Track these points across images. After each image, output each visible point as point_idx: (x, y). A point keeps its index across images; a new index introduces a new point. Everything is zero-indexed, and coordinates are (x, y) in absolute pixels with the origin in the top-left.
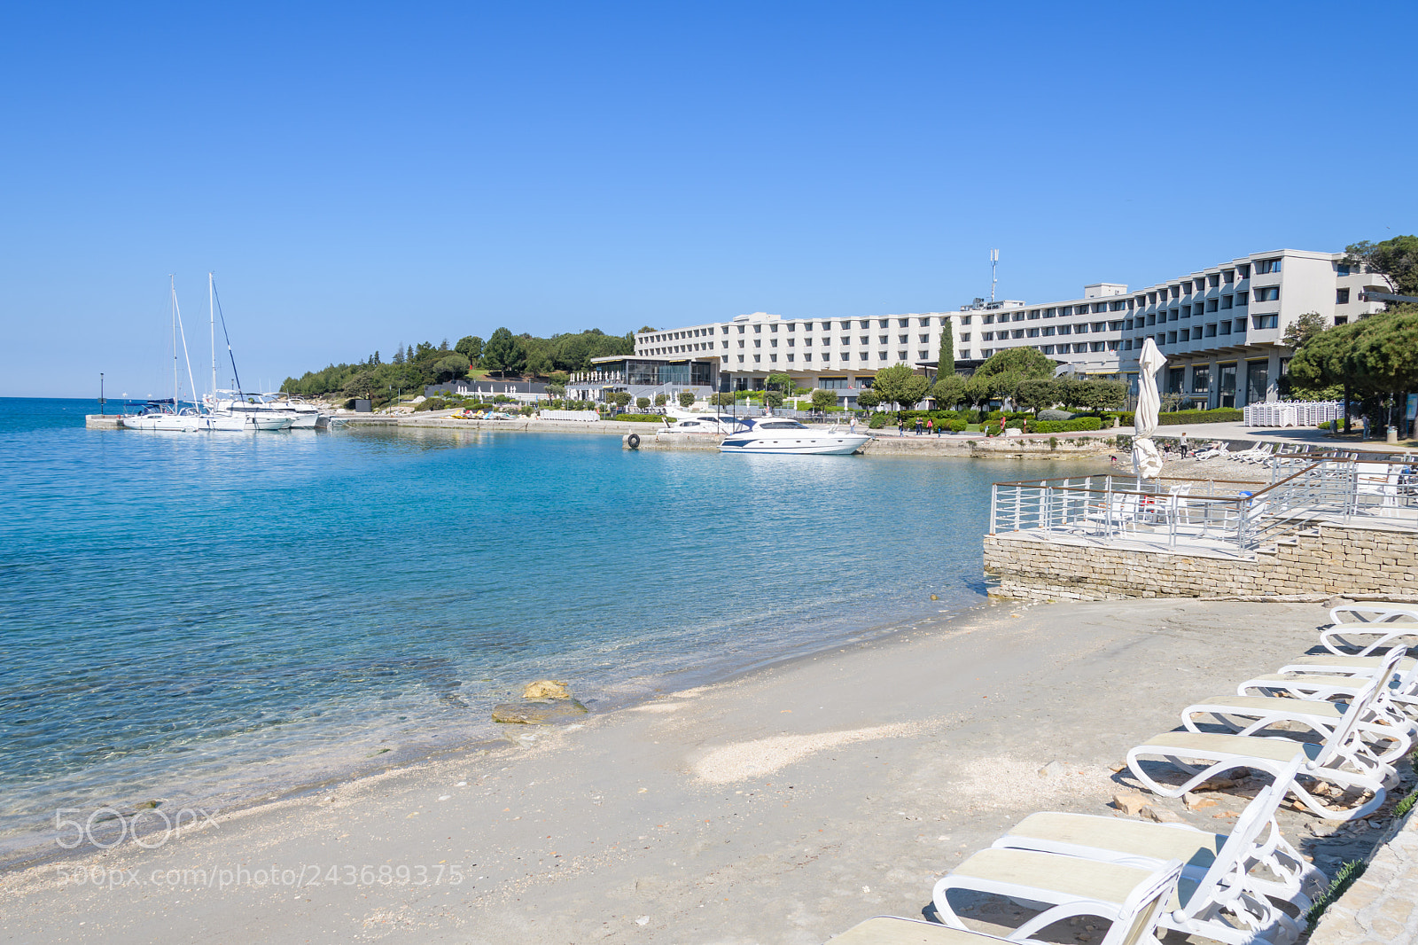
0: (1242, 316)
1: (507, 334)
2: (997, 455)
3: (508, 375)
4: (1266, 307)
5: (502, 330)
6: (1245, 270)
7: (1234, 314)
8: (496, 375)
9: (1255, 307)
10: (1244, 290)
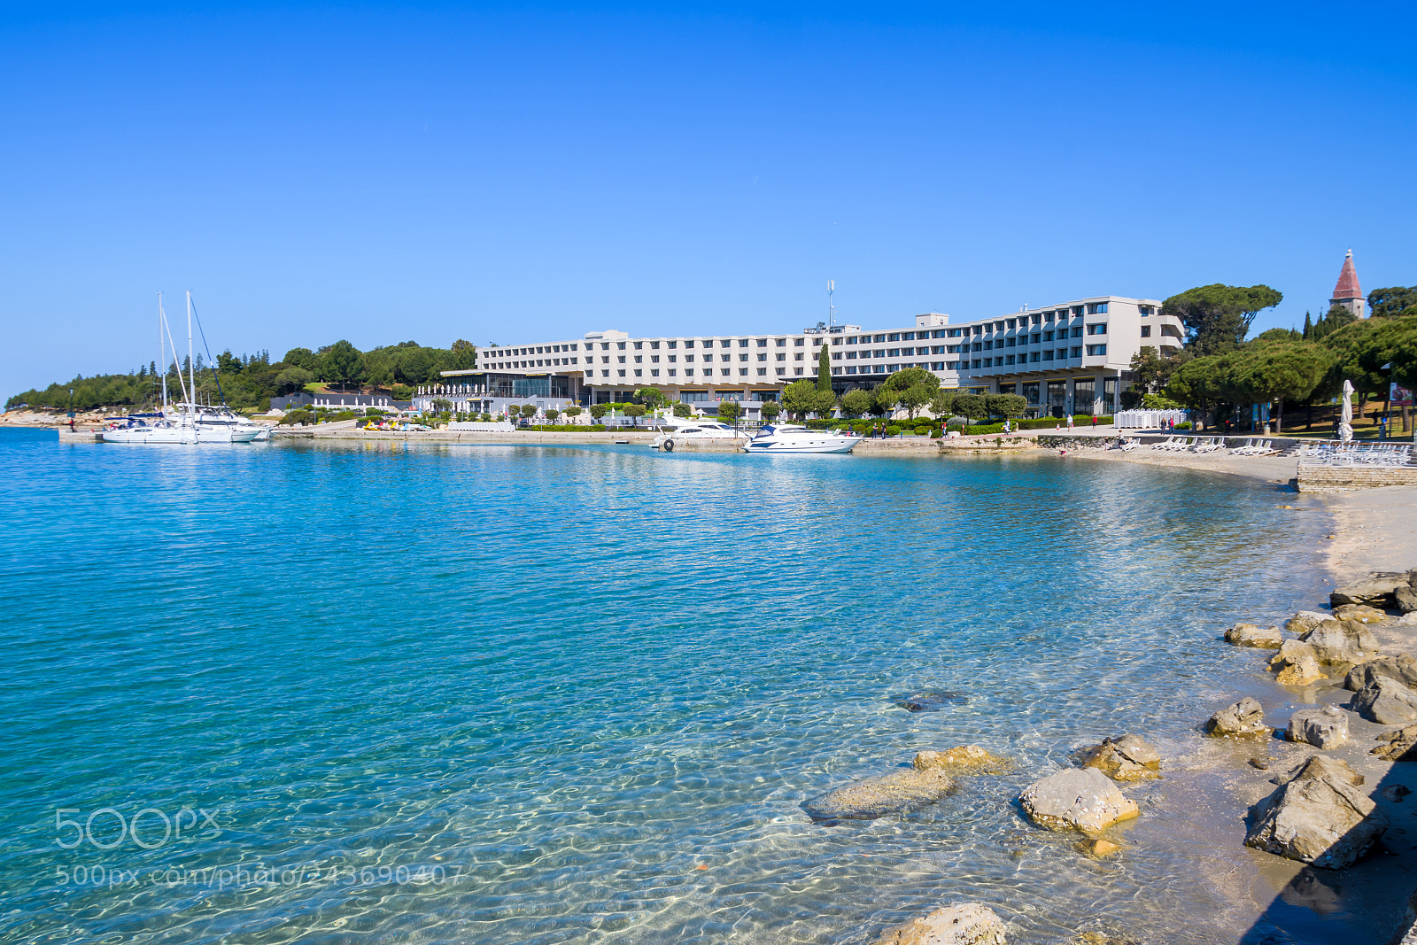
0: (1076, 345)
1: (349, 347)
2: (961, 452)
3: (349, 388)
4: (1096, 339)
5: (343, 343)
6: (1078, 310)
7: (1071, 342)
8: (332, 387)
9: (1088, 339)
10: (1078, 325)
